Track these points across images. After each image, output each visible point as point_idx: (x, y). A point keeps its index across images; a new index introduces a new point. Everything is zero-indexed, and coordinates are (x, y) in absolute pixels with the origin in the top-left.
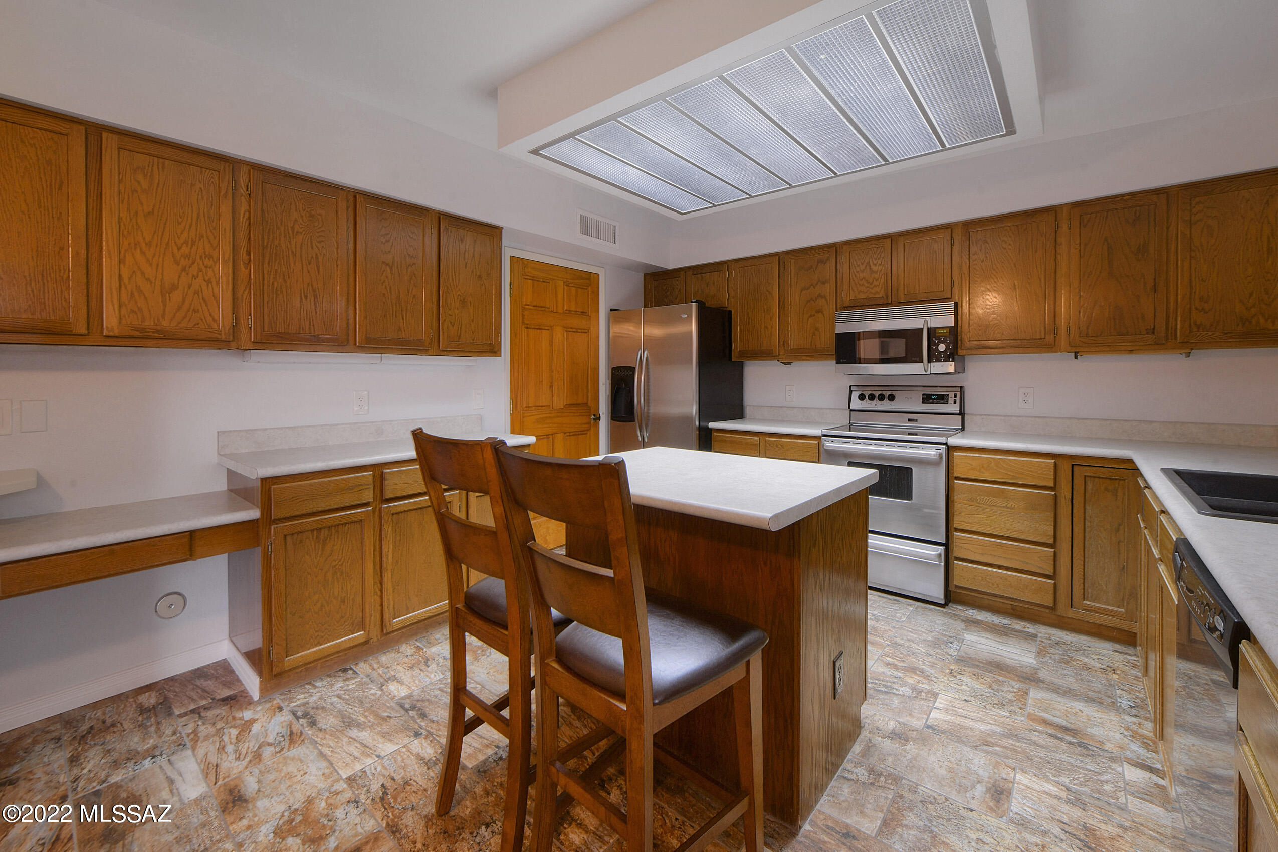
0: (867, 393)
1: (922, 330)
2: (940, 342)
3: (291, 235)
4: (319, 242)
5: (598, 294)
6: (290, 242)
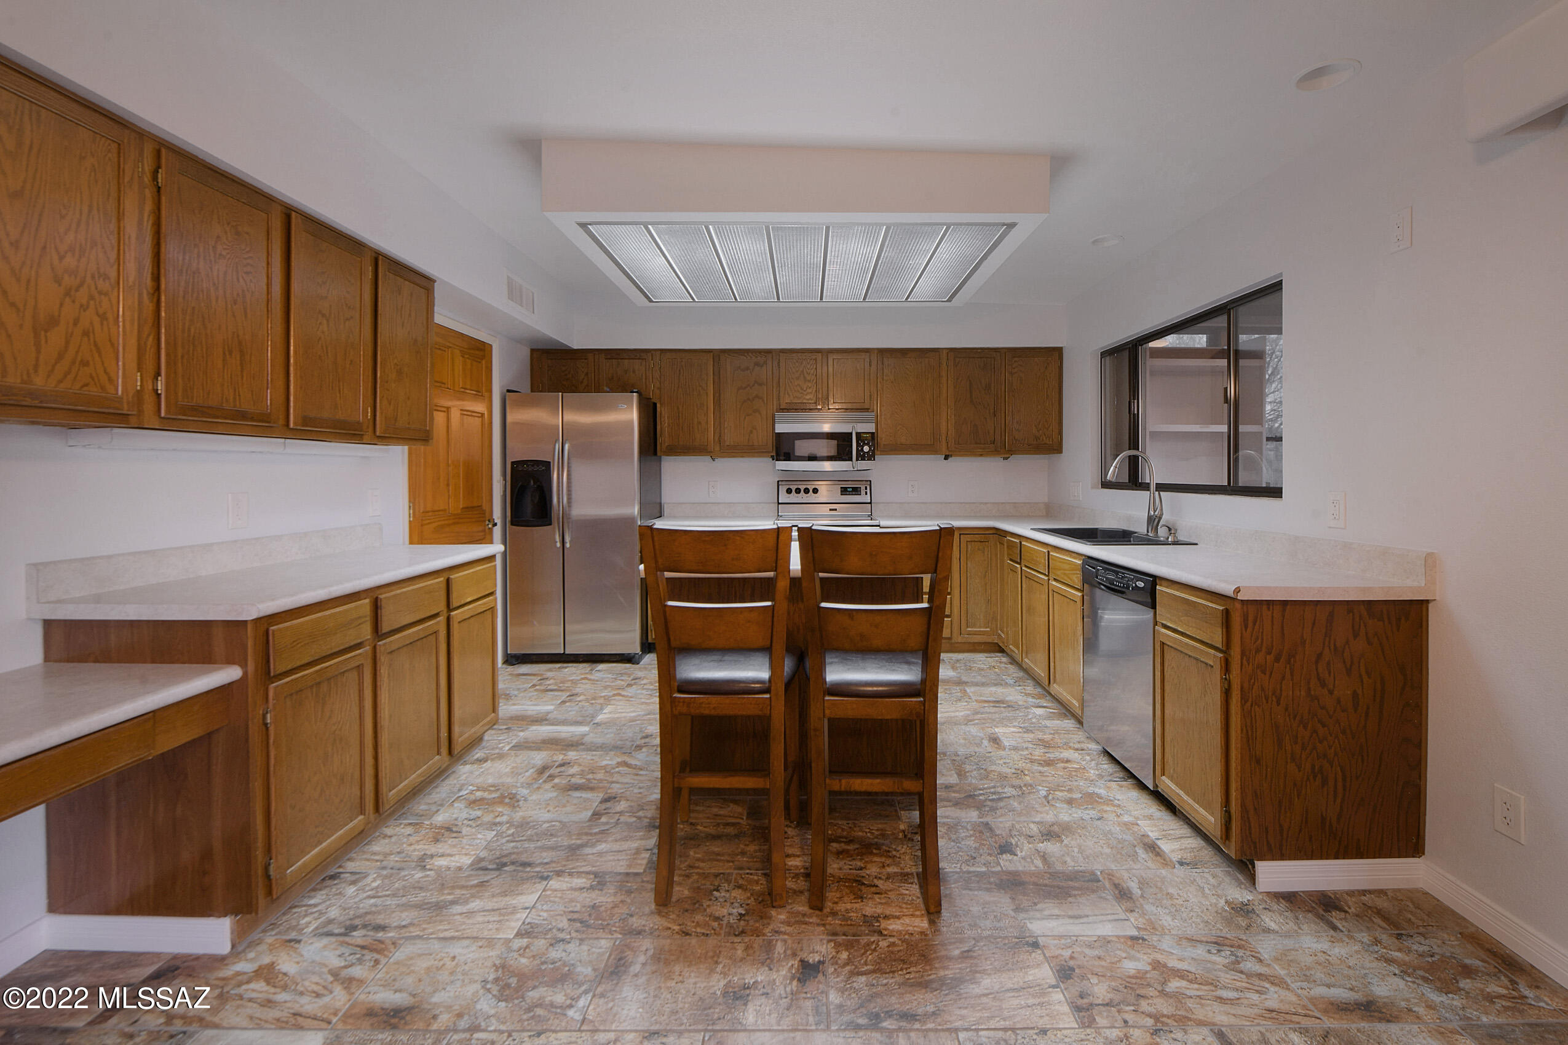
0: (794, 488)
1: (851, 433)
2: (865, 444)
3: (213, 259)
4: (247, 273)
5: (491, 370)
6: (211, 268)
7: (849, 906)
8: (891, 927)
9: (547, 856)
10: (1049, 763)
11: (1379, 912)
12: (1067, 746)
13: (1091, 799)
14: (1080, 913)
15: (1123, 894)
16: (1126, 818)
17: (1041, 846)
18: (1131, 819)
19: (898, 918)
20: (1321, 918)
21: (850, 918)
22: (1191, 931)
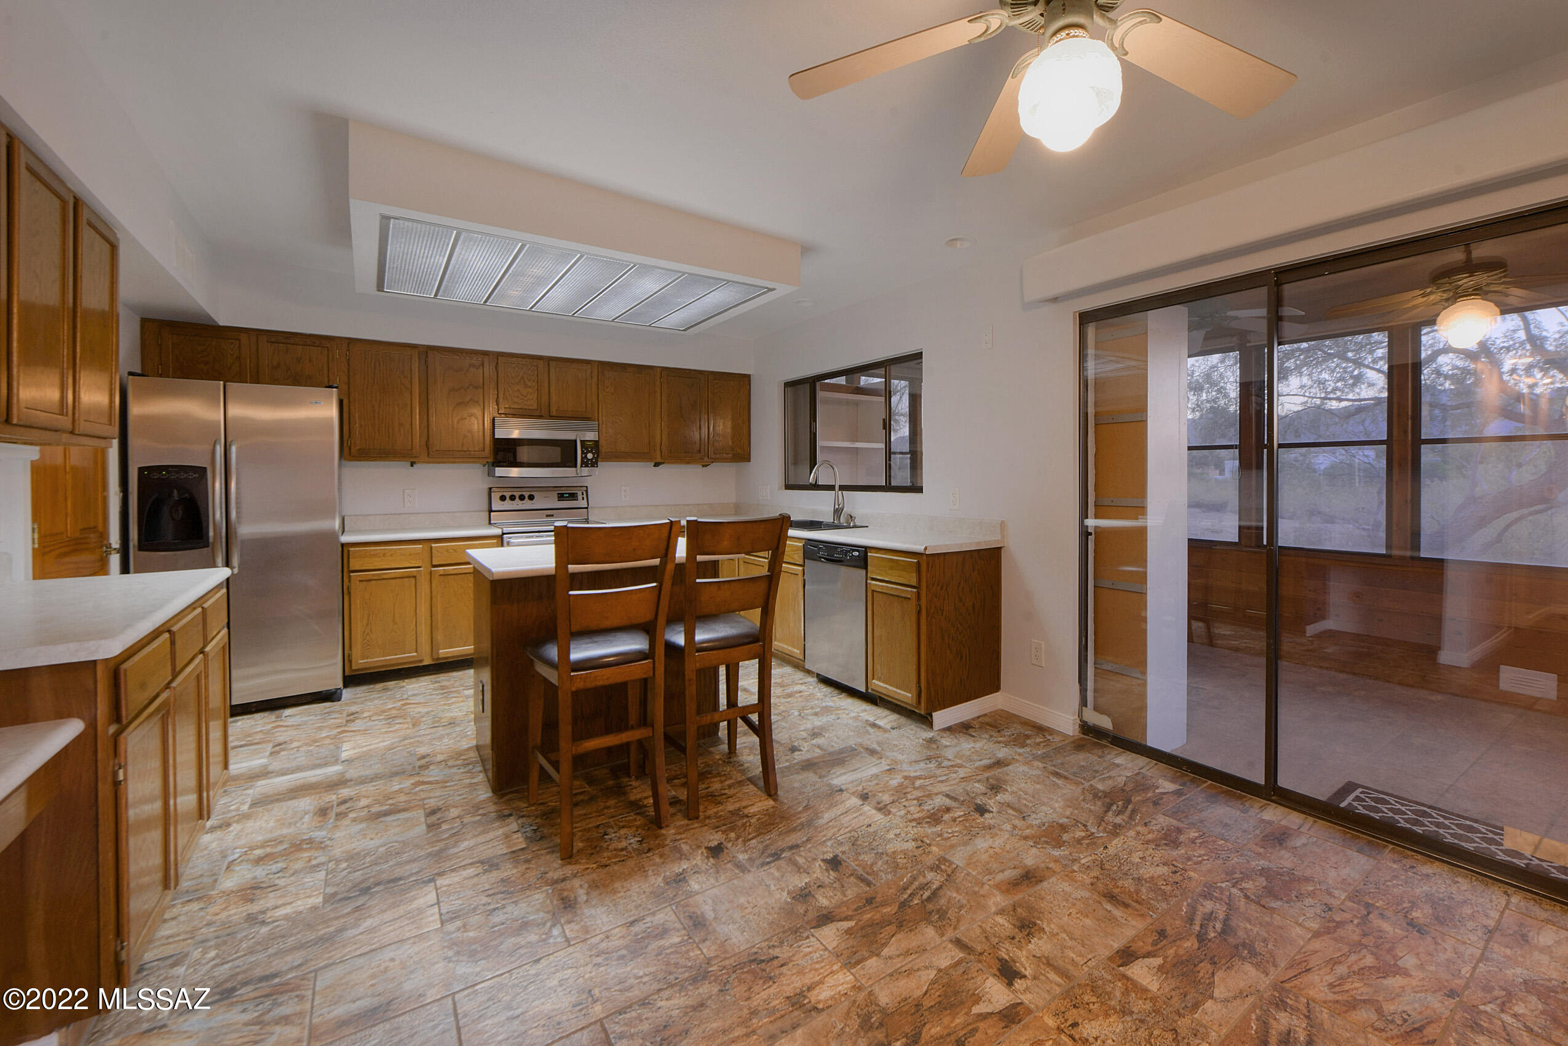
0: (508, 495)
1: (576, 441)
2: (589, 451)
7: (715, 810)
8: (752, 811)
9: (415, 867)
10: (790, 695)
11: (987, 724)
12: (794, 683)
13: (827, 710)
14: (856, 767)
15: (872, 752)
16: (853, 715)
17: (814, 742)
18: (855, 714)
19: (753, 805)
20: (966, 734)
21: (720, 816)
22: (913, 758)
